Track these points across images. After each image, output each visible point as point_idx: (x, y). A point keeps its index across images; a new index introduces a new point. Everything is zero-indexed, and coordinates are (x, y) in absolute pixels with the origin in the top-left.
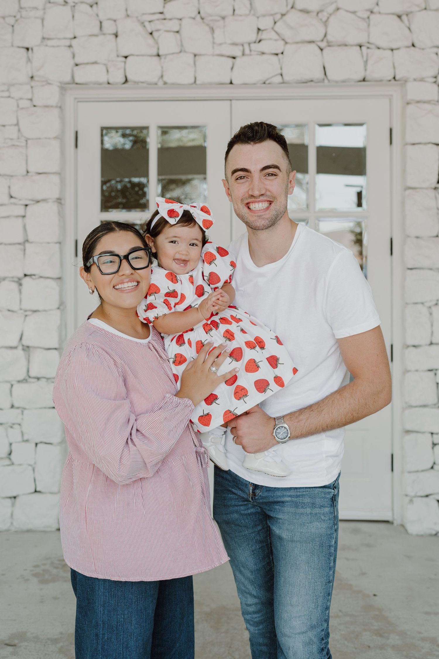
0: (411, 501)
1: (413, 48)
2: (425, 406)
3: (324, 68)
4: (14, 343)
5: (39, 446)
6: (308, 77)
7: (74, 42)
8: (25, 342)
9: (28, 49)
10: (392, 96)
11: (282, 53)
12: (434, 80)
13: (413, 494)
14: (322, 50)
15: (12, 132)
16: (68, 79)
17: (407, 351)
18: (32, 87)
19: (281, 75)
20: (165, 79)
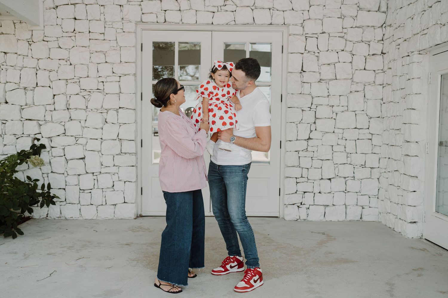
0: (287, 207)
1: (292, 11)
2: (293, 166)
3: (254, 18)
4: (115, 137)
5: (126, 182)
6: (246, 22)
7: (142, 3)
8: (120, 137)
9: (121, 6)
10: (283, 31)
11: (235, 11)
12: (301, 25)
13: (288, 204)
14: (253, 10)
15: (114, 43)
16: (139, 20)
17: (287, 143)
18: (123, 23)
19: (235, 21)
20: (183, 21)
